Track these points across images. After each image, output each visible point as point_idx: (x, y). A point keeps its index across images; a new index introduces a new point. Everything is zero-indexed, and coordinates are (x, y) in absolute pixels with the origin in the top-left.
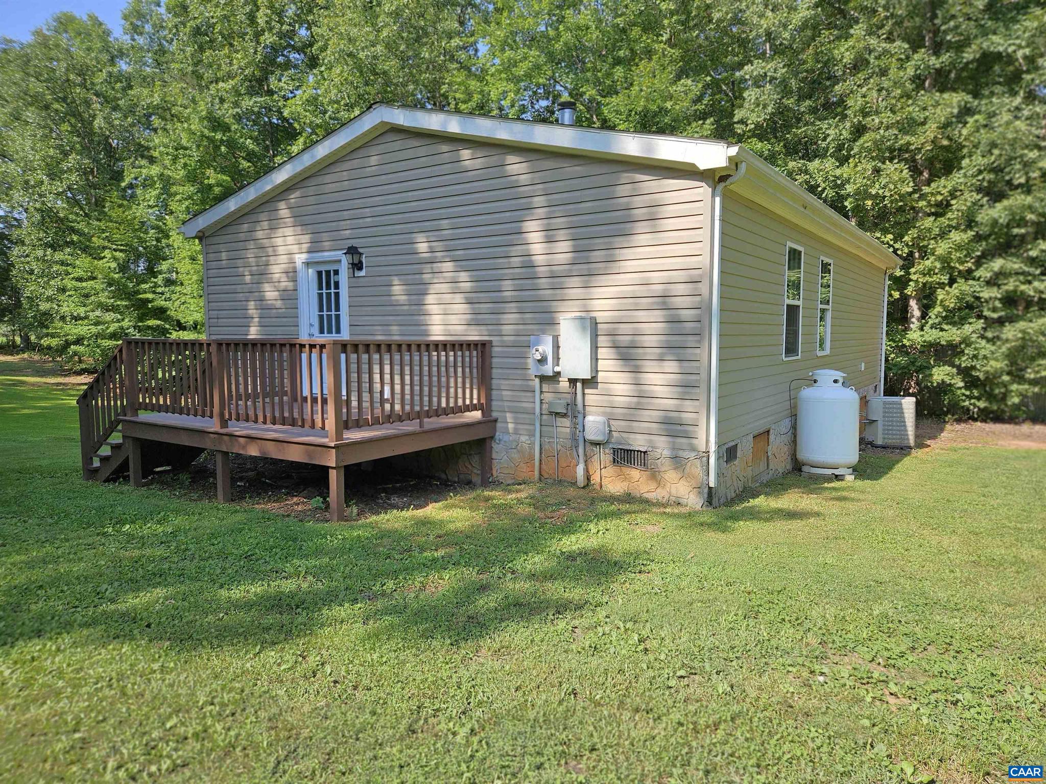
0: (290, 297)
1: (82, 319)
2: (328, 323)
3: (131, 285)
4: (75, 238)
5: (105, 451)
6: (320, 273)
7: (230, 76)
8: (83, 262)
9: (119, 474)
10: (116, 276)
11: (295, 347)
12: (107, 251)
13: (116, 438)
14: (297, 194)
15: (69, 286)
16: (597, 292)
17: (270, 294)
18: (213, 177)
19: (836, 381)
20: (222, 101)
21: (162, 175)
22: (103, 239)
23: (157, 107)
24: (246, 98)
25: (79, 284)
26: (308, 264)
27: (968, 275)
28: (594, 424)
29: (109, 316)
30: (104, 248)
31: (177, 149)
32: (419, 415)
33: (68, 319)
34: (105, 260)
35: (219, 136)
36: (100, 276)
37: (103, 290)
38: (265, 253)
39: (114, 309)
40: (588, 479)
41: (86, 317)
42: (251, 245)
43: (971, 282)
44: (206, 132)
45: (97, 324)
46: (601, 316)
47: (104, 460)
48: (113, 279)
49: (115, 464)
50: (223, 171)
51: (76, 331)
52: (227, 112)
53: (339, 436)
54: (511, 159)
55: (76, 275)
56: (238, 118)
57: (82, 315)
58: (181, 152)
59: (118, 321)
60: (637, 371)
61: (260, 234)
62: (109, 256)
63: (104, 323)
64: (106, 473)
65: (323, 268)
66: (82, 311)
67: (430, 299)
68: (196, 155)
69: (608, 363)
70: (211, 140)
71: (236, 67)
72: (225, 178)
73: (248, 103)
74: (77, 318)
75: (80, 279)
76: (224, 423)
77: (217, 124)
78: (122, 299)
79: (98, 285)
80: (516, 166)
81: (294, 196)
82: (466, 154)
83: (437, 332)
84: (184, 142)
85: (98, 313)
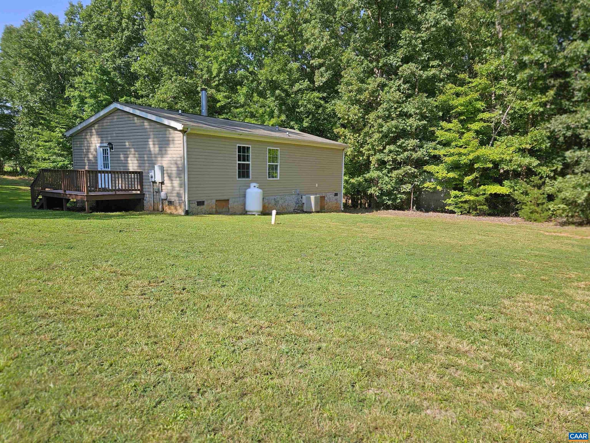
0: (96, 157)
1: (47, 160)
2: (106, 165)
3: (68, 144)
4: (43, 122)
5: (38, 201)
6: (103, 150)
7: (109, 50)
8: (46, 133)
9: (41, 207)
10: (61, 140)
11: (97, 172)
12: (57, 129)
13: (40, 197)
14: (97, 125)
15: (40, 144)
16: (164, 159)
17: (91, 156)
18: (102, 97)
19: (255, 187)
20: (107, 61)
21: (80, 95)
22: (56, 123)
23: (79, 63)
24: (118, 59)
25: (45, 144)
26: (100, 147)
27: (381, 151)
28: (163, 195)
29: (59, 159)
30: (57, 127)
31: (86, 84)
32: (115, 190)
33: (40, 160)
34: (57, 132)
35: (105, 78)
36: (54, 140)
37: (55, 147)
38: (89, 143)
39: (62, 155)
40: (163, 209)
41: (49, 159)
42: (85, 140)
43: (382, 154)
44: (99, 76)
45: (53, 162)
46: (165, 165)
47: (37, 203)
48: (60, 142)
49: (40, 204)
50: (106, 94)
51: (43, 165)
52: (109, 66)
53: (87, 193)
54: (145, 121)
55: (43, 139)
56: (115, 69)
57: (47, 158)
58: (88, 85)
59: (64, 161)
60: (172, 180)
61: (88, 137)
62: (59, 131)
63: (56, 162)
64: (38, 207)
65: (105, 148)
66: (46, 156)
67: (129, 159)
68: (94, 87)
69: (166, 179)
70: (102, 80)
71: (112, 46)
72: (107, 97)
73: (118, 62)
74: (45, 159)
75: (46, 142)
76: (65, 191)
77: (104, 72)
78: (64, 151)
79: (52, 144)
80: (146, 124)
81: (96, 126)
82: (136, 118)
83: (131, 169)
84: (90, 81)
85: (54, 157)
